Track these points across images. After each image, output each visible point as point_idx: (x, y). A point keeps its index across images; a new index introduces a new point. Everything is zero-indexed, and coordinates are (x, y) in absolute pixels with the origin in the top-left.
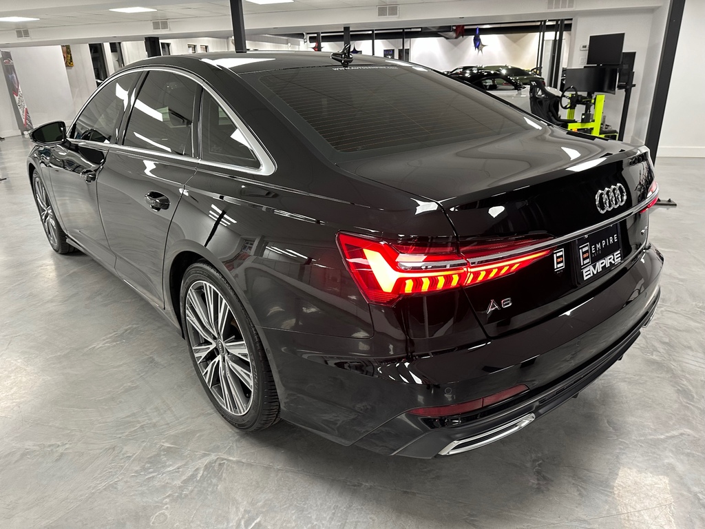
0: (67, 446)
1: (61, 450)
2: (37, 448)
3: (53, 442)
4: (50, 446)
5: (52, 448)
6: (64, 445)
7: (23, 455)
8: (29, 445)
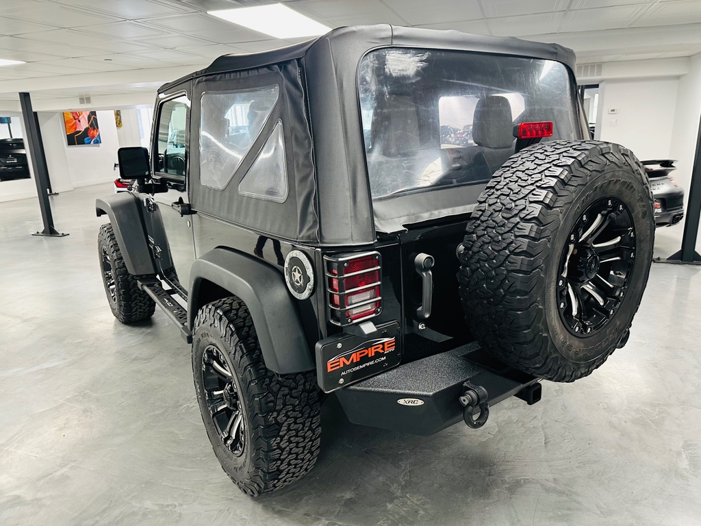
0: (185, 507)
1: (178, 509)
2: (157, 508)
3: (170, 503)
4: (168, 506)
5: (171, 508)
6: (181, 505)
7: (145, 515)
8: (148, 504)
